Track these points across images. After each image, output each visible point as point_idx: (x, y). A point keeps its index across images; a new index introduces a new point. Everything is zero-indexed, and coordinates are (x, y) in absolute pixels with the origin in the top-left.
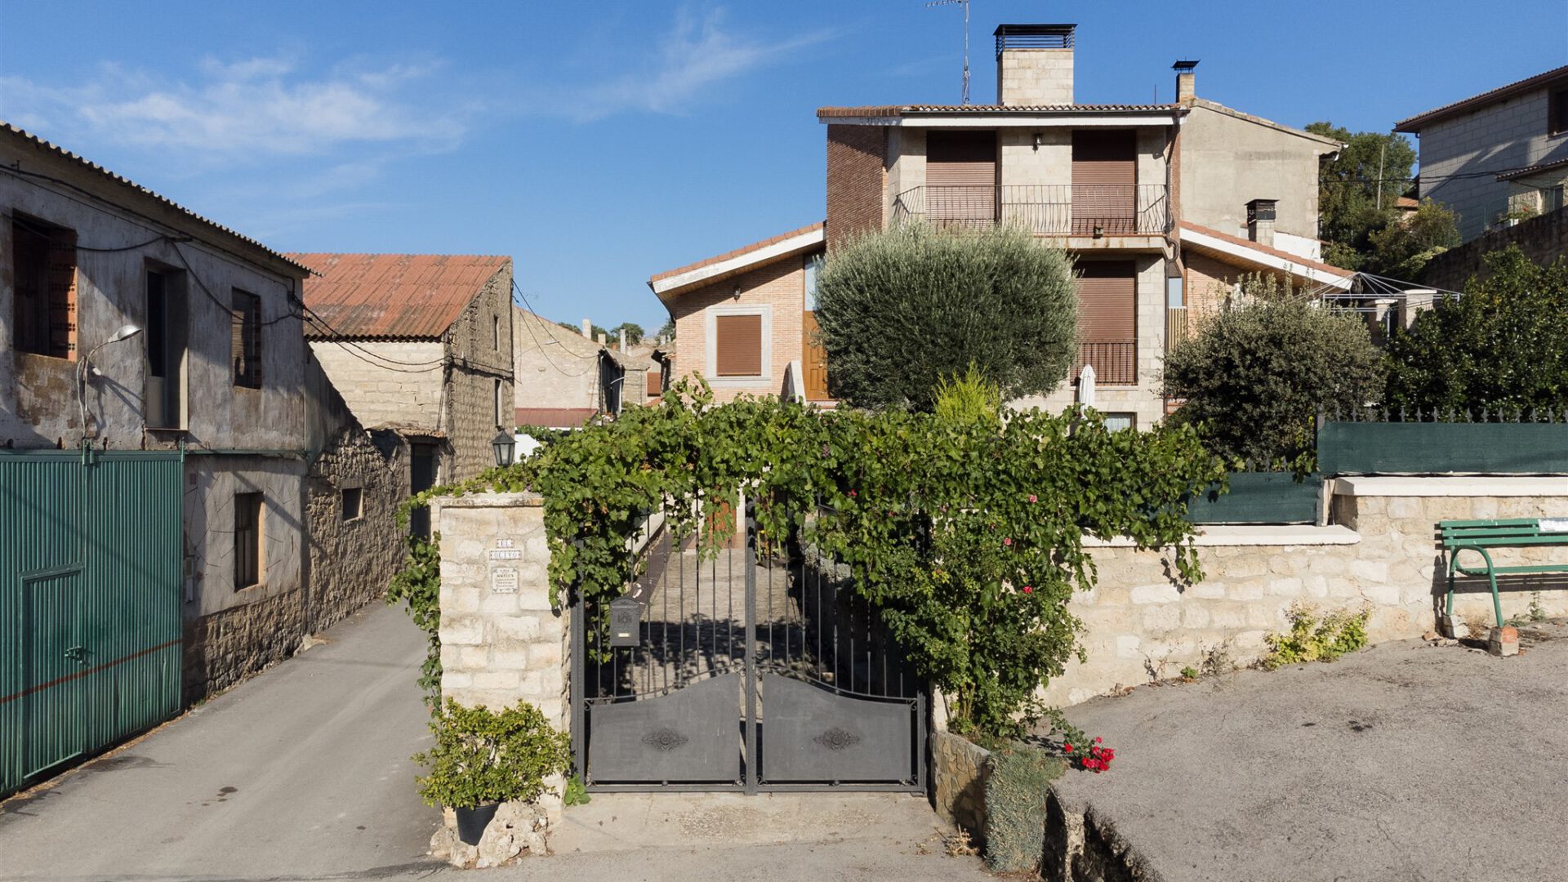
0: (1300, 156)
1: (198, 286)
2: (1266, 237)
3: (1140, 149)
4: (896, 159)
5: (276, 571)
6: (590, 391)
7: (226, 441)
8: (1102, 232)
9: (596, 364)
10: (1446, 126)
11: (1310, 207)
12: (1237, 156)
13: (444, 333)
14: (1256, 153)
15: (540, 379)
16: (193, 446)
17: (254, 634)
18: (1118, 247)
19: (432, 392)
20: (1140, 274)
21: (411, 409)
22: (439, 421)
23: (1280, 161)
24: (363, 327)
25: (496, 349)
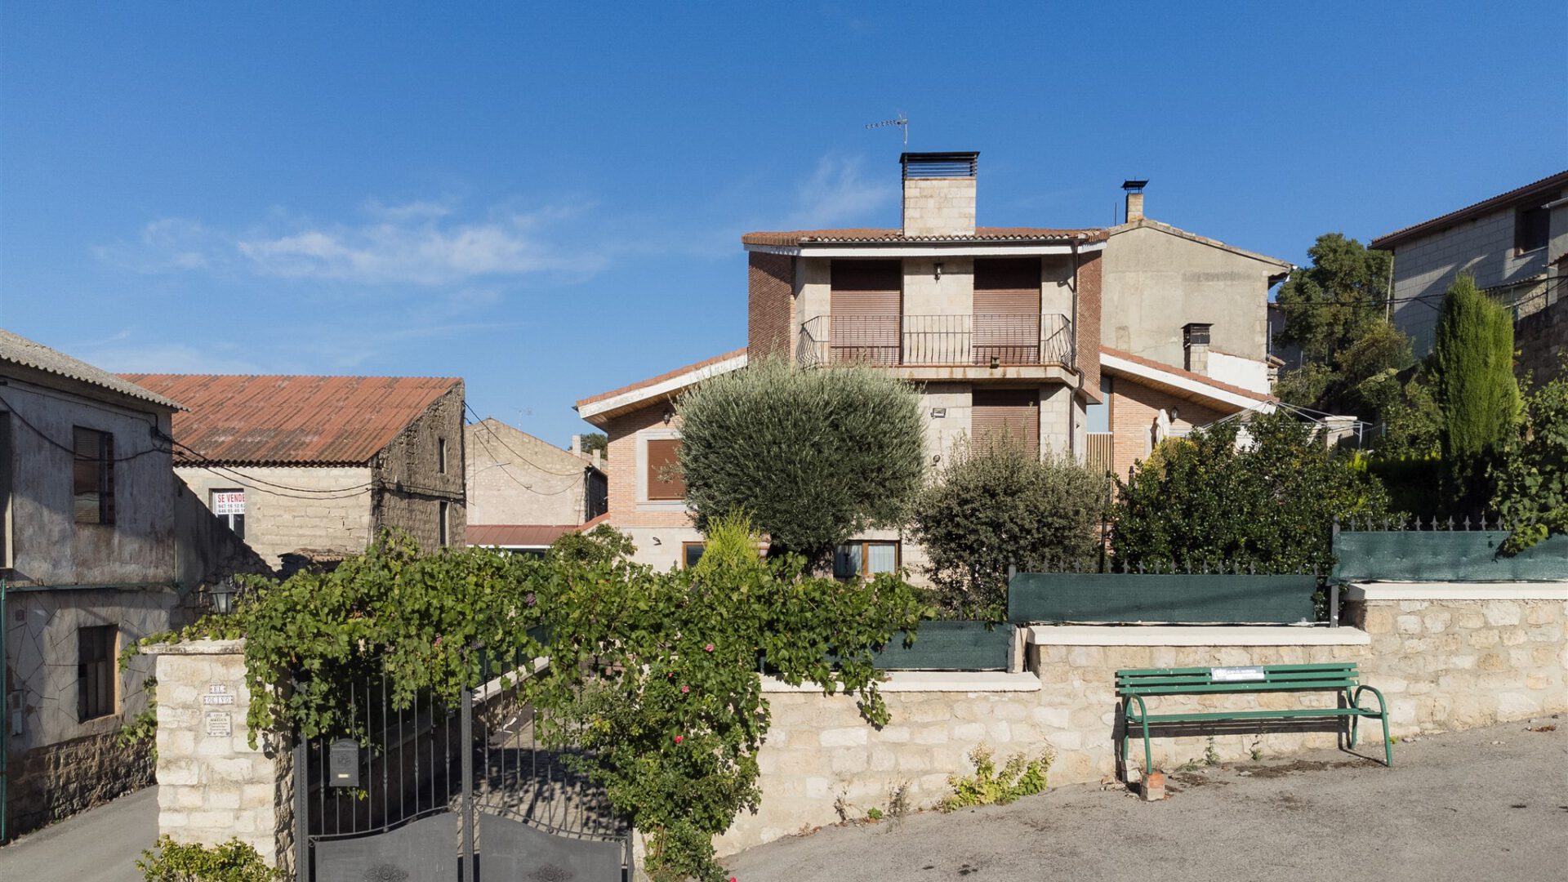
0: (1249, 277)
1: (26, 428)
2: (1199, 361)
3: (1043, 277)
4: (801, 288)
5: (137, 701)
6: (577, 508)
7: (67, 576)
8: (998, 362)
9: (582, 481)
10: (1420, 243)
11: (1258, 329)
12: (1185, 278)
13: (372, 458)
14: (1204, 274)
15: (526, 496)
16: (19, 584)
17: (107, 764)
18: (1015, 376)
19: (360, 517)
20: (1042, 403)
21: (339, 534)
22: (367, 545)
23: (1229, 283)
24: (292, 452)
25: (442, 471)
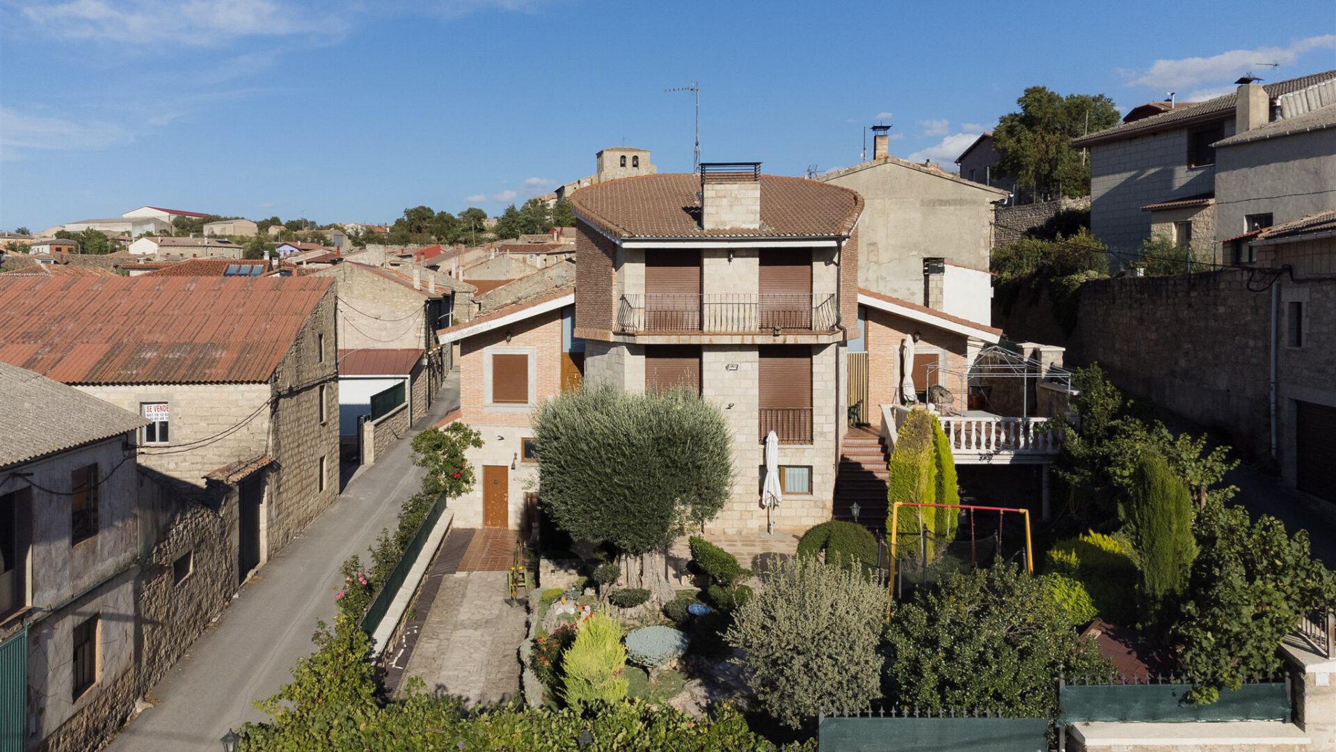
0: (975, 202)
1: (41, 492)
2: (937, 287)
4: (621, 264)
5: (112, 665)
6: (418, 335)
7: (67, 593)
8: (780, 332)
9: (422, 312)
10: (1111, 147)
11: (983, 244)
12: (923, 203)
13: (271, 376)
14: (938, 200)
15: (376, 325)
16: (36, 616)
17: (91, 725)
18: (793, 343)
19: (262, 424)
20: (814, 357)
22: (267, 447)
23: (958, 207)
25: (321, 360)
